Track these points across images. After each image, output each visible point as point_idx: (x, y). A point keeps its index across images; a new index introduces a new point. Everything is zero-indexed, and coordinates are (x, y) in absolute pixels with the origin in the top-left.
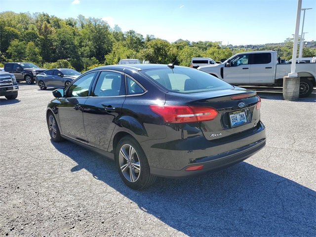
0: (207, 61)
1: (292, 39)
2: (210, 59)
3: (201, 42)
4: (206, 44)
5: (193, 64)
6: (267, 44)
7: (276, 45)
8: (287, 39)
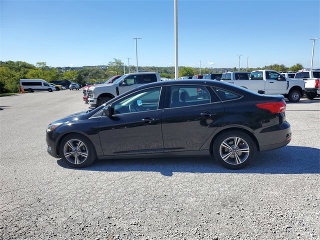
0: (41, 83)
1: (114, 63)
2: (43, 81)
3: (11, 62)
4: (19, 64)
5: (22, 86)
6: (84, 67)
7: (94, 68)
8: (110, 62)
